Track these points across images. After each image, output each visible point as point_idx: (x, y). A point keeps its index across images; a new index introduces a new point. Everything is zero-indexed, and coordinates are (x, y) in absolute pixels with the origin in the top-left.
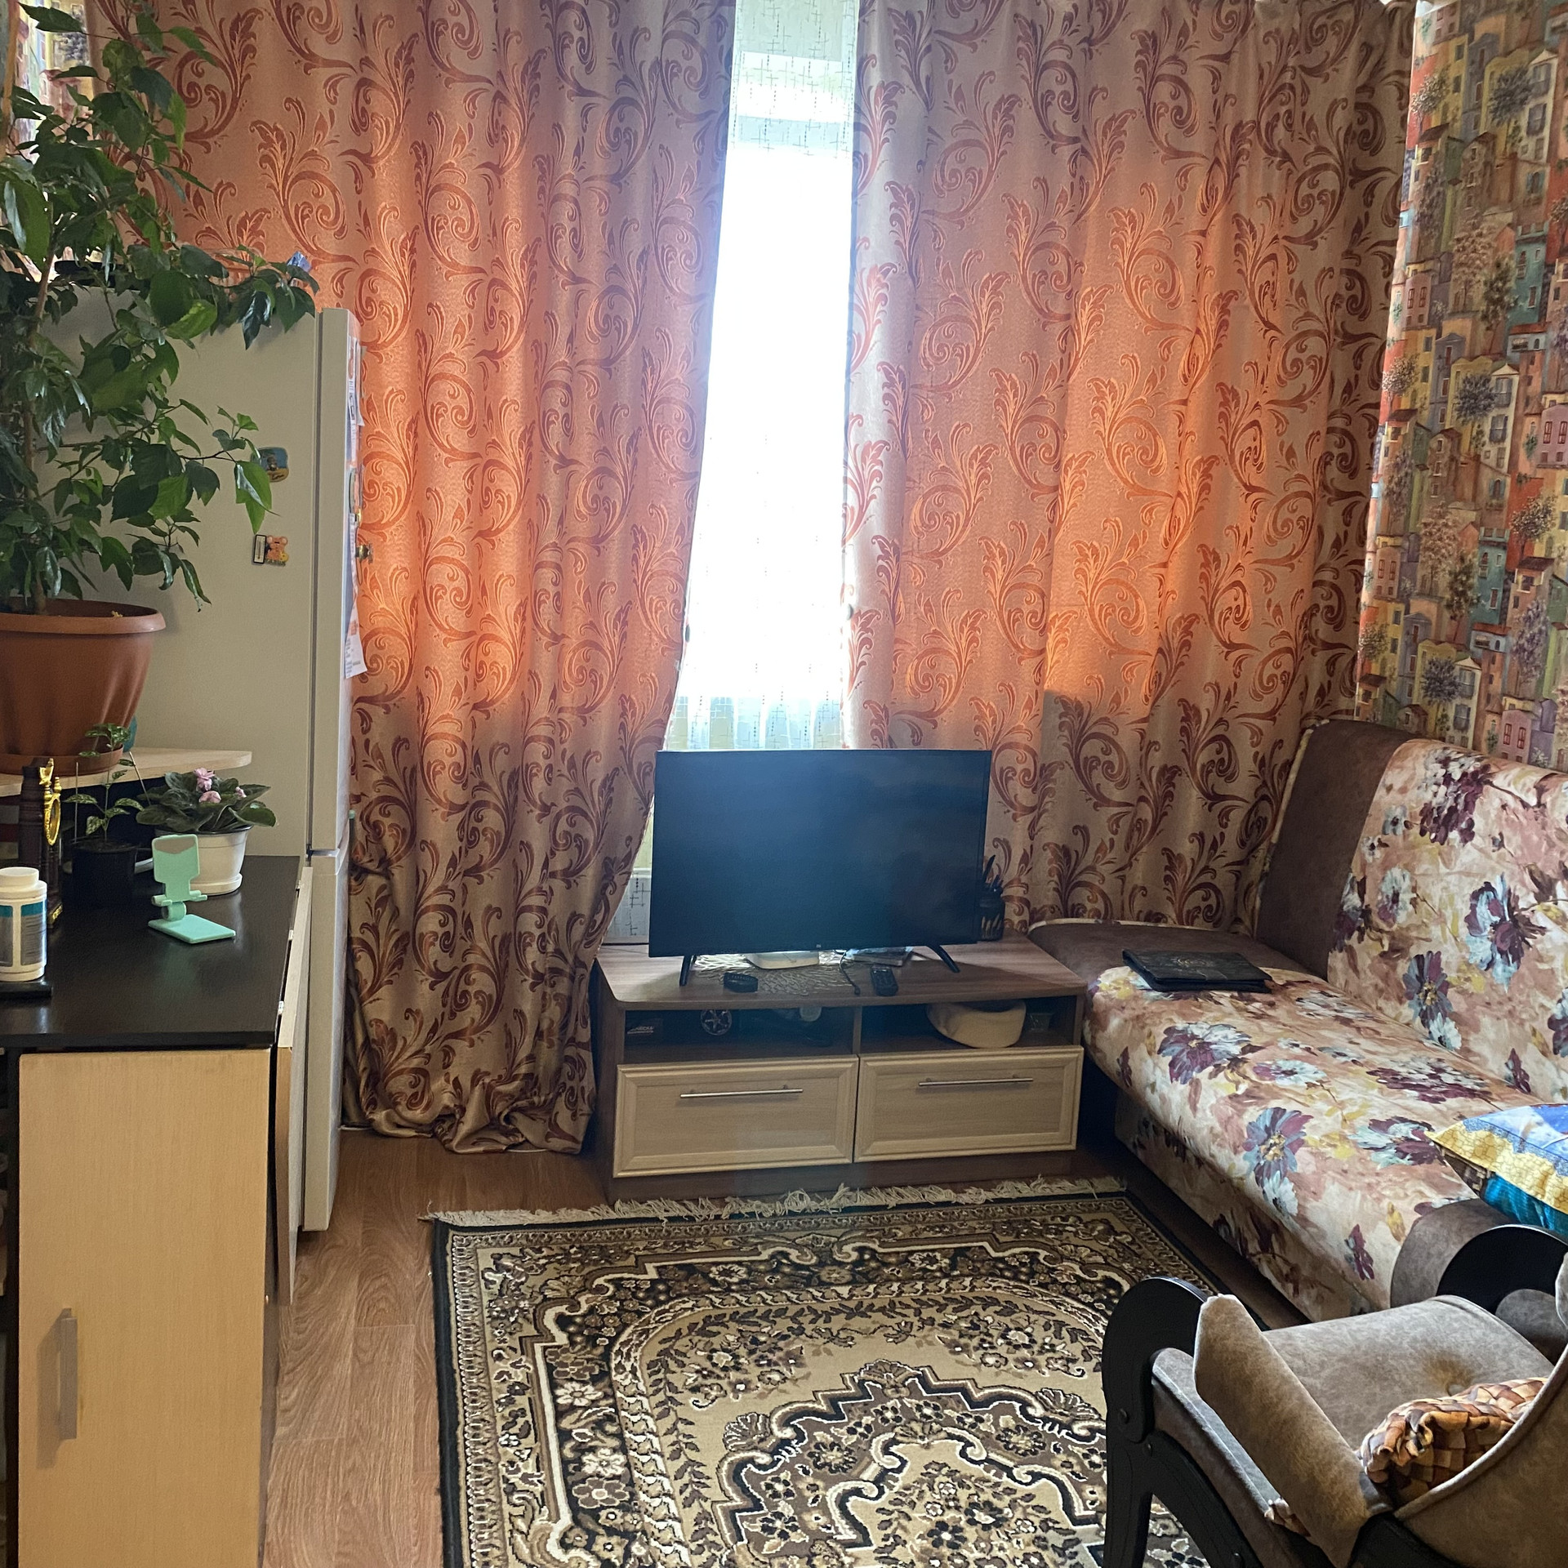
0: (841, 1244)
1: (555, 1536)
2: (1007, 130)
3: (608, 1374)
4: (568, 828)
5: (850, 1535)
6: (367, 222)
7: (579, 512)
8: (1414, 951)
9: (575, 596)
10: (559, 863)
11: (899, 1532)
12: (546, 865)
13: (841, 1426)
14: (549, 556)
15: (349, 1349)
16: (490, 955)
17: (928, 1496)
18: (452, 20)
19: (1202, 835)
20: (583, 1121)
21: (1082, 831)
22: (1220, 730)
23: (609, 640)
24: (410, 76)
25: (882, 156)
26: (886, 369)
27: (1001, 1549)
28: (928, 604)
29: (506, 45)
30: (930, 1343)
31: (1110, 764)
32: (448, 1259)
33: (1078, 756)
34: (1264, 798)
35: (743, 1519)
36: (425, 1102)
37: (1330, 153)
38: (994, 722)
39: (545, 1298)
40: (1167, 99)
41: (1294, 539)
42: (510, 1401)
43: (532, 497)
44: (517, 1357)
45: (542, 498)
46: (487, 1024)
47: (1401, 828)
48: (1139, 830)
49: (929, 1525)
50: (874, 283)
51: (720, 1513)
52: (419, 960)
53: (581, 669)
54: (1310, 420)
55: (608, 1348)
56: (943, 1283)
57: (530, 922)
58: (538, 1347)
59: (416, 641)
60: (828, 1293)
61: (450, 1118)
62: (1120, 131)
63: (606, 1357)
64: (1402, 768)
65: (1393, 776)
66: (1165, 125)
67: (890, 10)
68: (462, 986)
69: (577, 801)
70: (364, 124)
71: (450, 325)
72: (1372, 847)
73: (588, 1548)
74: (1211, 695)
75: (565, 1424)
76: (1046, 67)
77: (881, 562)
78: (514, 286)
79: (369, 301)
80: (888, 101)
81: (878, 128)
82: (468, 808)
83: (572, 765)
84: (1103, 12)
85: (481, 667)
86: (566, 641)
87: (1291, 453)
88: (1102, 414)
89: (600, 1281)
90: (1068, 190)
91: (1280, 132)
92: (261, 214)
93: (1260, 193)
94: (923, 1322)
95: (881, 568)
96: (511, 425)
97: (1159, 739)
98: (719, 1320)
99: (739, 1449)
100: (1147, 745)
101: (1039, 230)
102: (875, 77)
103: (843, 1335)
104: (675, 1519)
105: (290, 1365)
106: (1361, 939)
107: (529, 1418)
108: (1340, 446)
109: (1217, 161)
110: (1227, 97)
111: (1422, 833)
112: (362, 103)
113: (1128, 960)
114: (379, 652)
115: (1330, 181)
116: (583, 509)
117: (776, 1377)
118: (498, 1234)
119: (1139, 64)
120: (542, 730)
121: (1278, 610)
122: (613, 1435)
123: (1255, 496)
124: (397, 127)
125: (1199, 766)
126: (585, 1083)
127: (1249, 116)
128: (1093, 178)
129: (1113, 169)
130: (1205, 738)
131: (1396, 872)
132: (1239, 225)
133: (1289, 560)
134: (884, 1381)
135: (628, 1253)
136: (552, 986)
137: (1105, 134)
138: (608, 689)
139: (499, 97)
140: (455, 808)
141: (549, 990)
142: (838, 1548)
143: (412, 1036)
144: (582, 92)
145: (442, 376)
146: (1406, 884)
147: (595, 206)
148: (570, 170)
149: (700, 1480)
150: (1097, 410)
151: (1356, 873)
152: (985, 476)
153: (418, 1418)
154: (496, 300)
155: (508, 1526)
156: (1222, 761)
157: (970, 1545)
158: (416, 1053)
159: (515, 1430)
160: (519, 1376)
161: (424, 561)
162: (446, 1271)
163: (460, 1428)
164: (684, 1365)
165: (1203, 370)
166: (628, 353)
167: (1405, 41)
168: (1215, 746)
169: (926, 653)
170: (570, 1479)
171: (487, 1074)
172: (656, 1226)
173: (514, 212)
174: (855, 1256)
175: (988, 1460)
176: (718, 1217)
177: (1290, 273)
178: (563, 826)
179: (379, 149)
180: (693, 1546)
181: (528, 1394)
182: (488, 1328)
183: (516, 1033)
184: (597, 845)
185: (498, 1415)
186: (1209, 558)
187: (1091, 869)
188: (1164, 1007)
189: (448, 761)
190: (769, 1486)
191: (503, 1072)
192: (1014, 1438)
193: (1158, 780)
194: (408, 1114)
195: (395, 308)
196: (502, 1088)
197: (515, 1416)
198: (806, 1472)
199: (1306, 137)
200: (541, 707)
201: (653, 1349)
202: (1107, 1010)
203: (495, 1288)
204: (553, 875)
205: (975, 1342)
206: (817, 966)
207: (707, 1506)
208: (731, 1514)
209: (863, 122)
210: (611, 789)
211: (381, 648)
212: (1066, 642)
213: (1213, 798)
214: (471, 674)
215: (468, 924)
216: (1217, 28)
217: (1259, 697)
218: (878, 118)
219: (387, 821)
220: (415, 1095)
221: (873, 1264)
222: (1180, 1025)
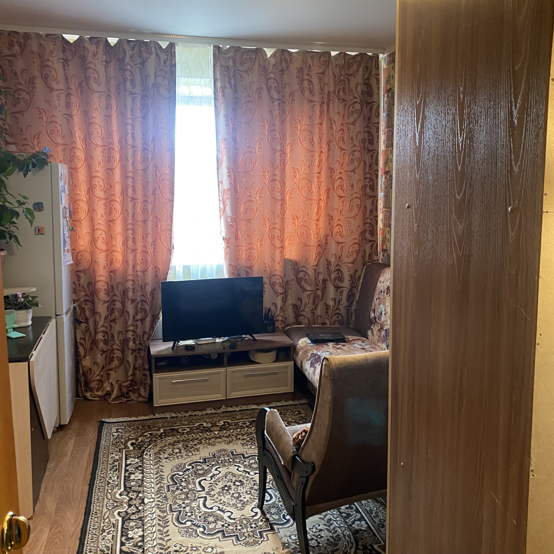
0: (219, 421)
1: (119, 493)
2: (260, 97)
3: (143, 456)
4: (141, 306)
5: (200, 489)
6: (72, 134)
7: (139, 213)
8: (385, 328)
9: (139, 237)
10: (139, 317)
11: (214, 488)
12: (134, 317)
13: (205, 465)
14: (130, 227)
15: (70, 454)
16: (120, 345)
17: (224, 480)
18: (92, 76)
19: (335, 299)
20: (148, 392)
21: (300, 299)
22: (338, 268)
23: (150, 250)
24: (82, 91)
25: (222, 107)
26: (228, 168)
27: (241, 490)
28: (248, 235)
29: (110, 81)
30: (237, 444)
31: (306, 279)
32: (103, 430)
33: (297, 277)
34: (354, 287)
35: (171, 487)
36: (102, 389)
37: (358, 99)
38: (270, 268)
39: (129, 439)
40: (307, 86)
41: (355, 211)
42: (113, 463)
43: (125, 210)
44: (117, 453)
45: (127, 210)
46: (120, 366)
47: (383, 293)
48: (318, 298)
49: (222, 486)
50: (223, 143)
51: (165, 486)
52: (97, 348)
53: (142, 259)
54: (358, 176)
55: (144, 450)
56: (246, 429)
57: (130, 335)
58: (124, 451)
59: (92, 254)
60: (212, 433)
61: (109, 394)
62: (293, 96)
63: (143, 452)
64: (383, 276)
65: (381, 279)
66: (307, 93)
67: (222, 65)
68: (112, 355)
69: (143, 298)
70: (70, 106)
71: (97, 162)
72: (377, 299)
73: (127, 495)
74: (334, 257)
75: (127, 468)
76: (270, 79)
77: (231, 223)
78: (117, 149)
79: (74, 156)
80: (223, 91)
81: (221, 99)
82: (110, 302)
83: (141, 287)
84: (286, 62)
85: (112, 260)
86: (137, 251)
87: (352, 186)
88: (296, 177)
89: (146, 434)
90: (278, 114)
91: (341, 93)
92: (40, 133)
93: (336, 111)
94: (237, 439)
95: (231, 225)
96: (118, 189)
97: (321, 271)
98: (178, 442)
99: (175, 471)
100: (317, 273)
101: (271, 125)
102: (219, 84)
103: (213, 443)
104: (153, 488)
105: (52, 458)
106: (374, 326)
107: (117, 467)
108: (369, 183)
109: (323, 103)
110: (325, 84)
111: (387, 294)
112: (68, 100)
113: (307, 336)
114: (82, 257)
115: (358, 106)
116: (140, 212)
117: (191, 454)
118: (119, 424)
119: (297, 76)
120: (130, 278)
121: (352, 232)
122: (140, 470)
123: (342, 199)
124: (79, 105)
125: (332, 278)
126: (147, 381)
127: (332, 89)
128: (287, 109)
129: (293, 107)
130: (333, 270)
131: (381, 306)
132: (331, 121)
133: (354, 217)
134: (221, 454)
135: (156, 426)
136: (139, 353)
137: (289, 97)
138: (150, 264)
139: (109, 96)
140: (105, 302)
141: (138, 355)
142: (195, 492)
143: (97, 370)
144: (132, 94)
145: (95, 177)
146: (383, 309)
147: (138, 125)
148: (129, 116)
149: (162, 479)
150: (294, 176)
151: (373, 307)
152: (261, 197)
153: (87, 468)
154: (111, 154)
155: (106, 491)
156: (339, 277)
157: (232, 490)
158: (98, 375)
159: (113, 470)
160: (117, 457)
161: (93, 230)
162: (102, 433)
163: (97, 470)
164: (165, 453)
165: (325, 163)
166: (150, 167)
167: (377, 66)
168: (337, 272)
169: (248, 249)
170: (126, 480)
171: (120, 381)
172: (166, 419)
173: (115, 128)
174: (222, 424)
175: (244, 471)
176: (185, 416)
177: (349, 133)
178: (139, 306)
179: (75, 112)
180: (156, 494)
181: (119, 462)
182: (111, 447)
183: (128, 368)
184: (150, 310)
185: (109, 467)
186: (330, 218)
187: (303, 310)
188: (313, 348)
189: (102, 288)
190: (180, 480)
191: (125, 380)
192: (253, 465)
193: (322, 283)
194: (97, 393)
195: (82, 157)
196: (124, 384)
197: (113, 467)
198: (192, 476)
199: (350, 94)
200: (130, 271)
201: (157, 450)
202: (299, 350)
203: (115, 437)
204: (137, 320)
205: (250, 443)
206: (215, 342)
207: (162, 485)
208: (168, 487)
209: (216, 97)
210: (154, 294)
211: (82, 256)
212: (291, 244)
213: (337, 288)
214: (109, 263)
215: (113, 336)
216: (320, 65)
217: (349, 257)
218: (220, 96)
219: (87, 307)
220: (98, 388)
221: (227, 426)
222: (315, 352)
